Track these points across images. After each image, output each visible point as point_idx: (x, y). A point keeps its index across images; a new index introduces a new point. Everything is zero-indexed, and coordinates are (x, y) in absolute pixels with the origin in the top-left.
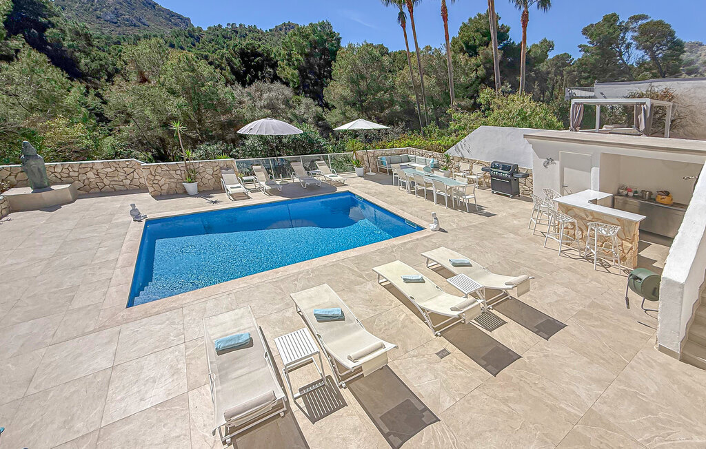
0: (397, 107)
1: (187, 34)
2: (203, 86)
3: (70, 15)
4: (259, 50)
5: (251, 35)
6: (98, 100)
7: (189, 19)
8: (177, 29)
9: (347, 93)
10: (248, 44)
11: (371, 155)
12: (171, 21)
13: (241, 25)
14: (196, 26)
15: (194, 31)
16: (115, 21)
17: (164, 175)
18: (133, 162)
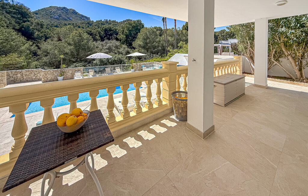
0: (160, 48)
1: (87, 23)
2: (83, 42)
3: (39, 16)
4: (112, 29)
5: (113, 23)
6: (36, 48)
7: (89, 18)
8: (83, 21)
9: (141, 43)
10: (109, 27)
11: (139, 64)
12: (82, 18)
13: (109, 20)
14: (91, 20)
15: (90, 22)
16: (58, 18)
17: (51, 74)
18: (40, 70)
